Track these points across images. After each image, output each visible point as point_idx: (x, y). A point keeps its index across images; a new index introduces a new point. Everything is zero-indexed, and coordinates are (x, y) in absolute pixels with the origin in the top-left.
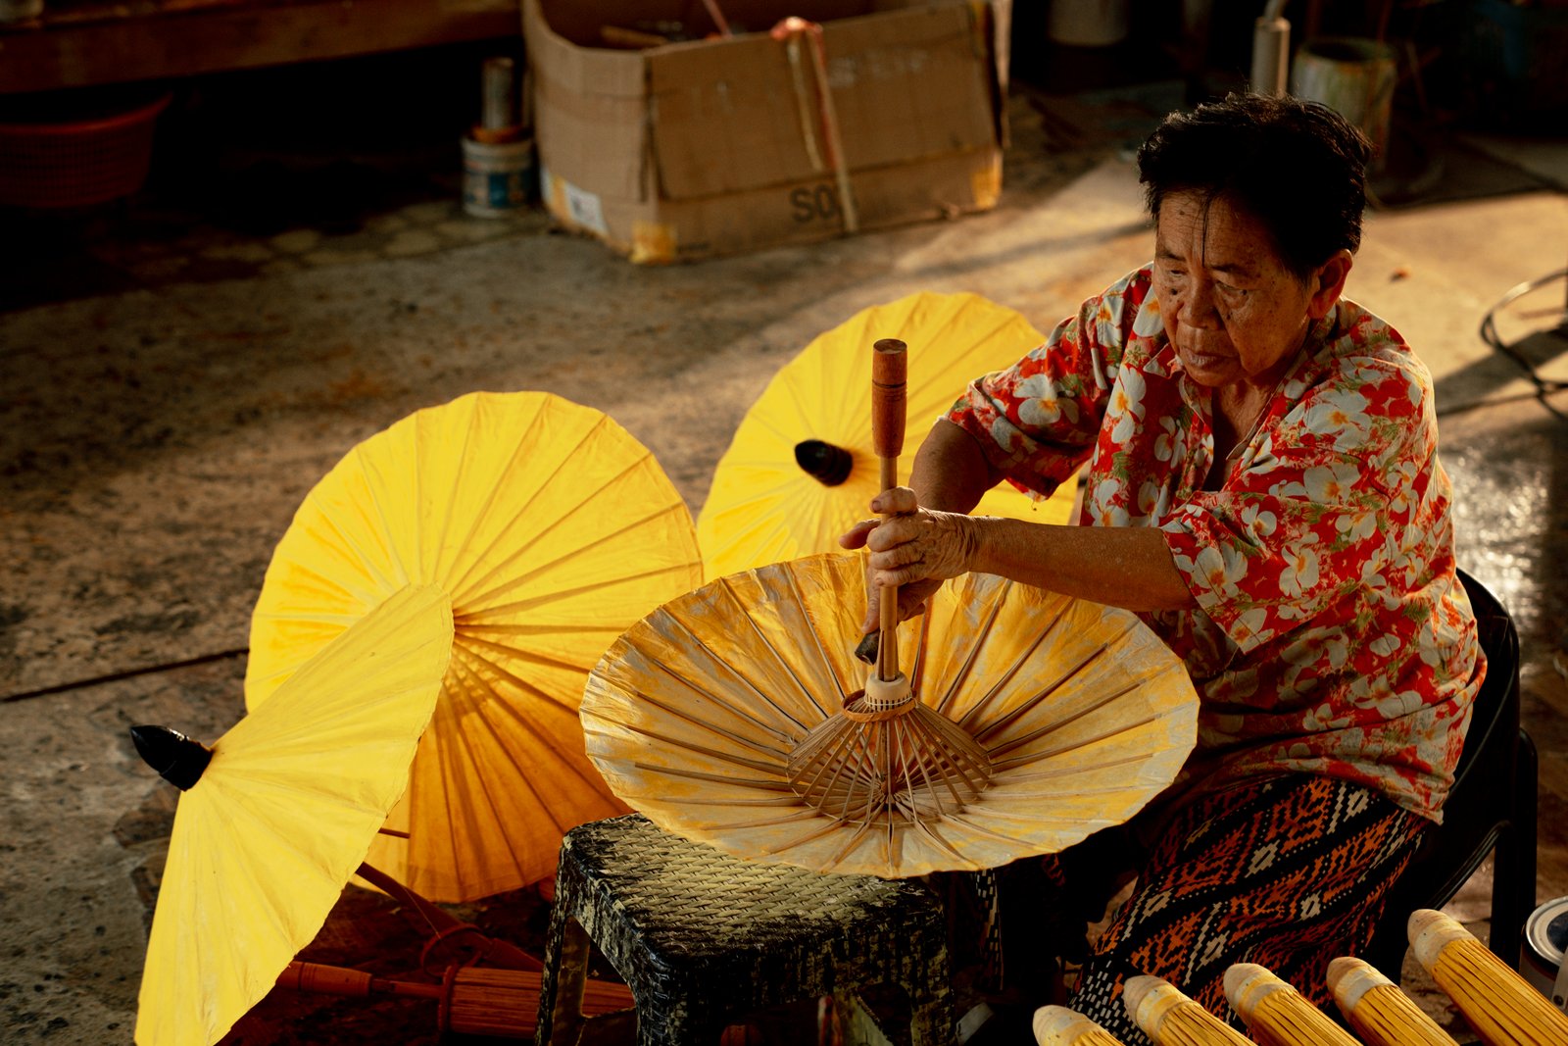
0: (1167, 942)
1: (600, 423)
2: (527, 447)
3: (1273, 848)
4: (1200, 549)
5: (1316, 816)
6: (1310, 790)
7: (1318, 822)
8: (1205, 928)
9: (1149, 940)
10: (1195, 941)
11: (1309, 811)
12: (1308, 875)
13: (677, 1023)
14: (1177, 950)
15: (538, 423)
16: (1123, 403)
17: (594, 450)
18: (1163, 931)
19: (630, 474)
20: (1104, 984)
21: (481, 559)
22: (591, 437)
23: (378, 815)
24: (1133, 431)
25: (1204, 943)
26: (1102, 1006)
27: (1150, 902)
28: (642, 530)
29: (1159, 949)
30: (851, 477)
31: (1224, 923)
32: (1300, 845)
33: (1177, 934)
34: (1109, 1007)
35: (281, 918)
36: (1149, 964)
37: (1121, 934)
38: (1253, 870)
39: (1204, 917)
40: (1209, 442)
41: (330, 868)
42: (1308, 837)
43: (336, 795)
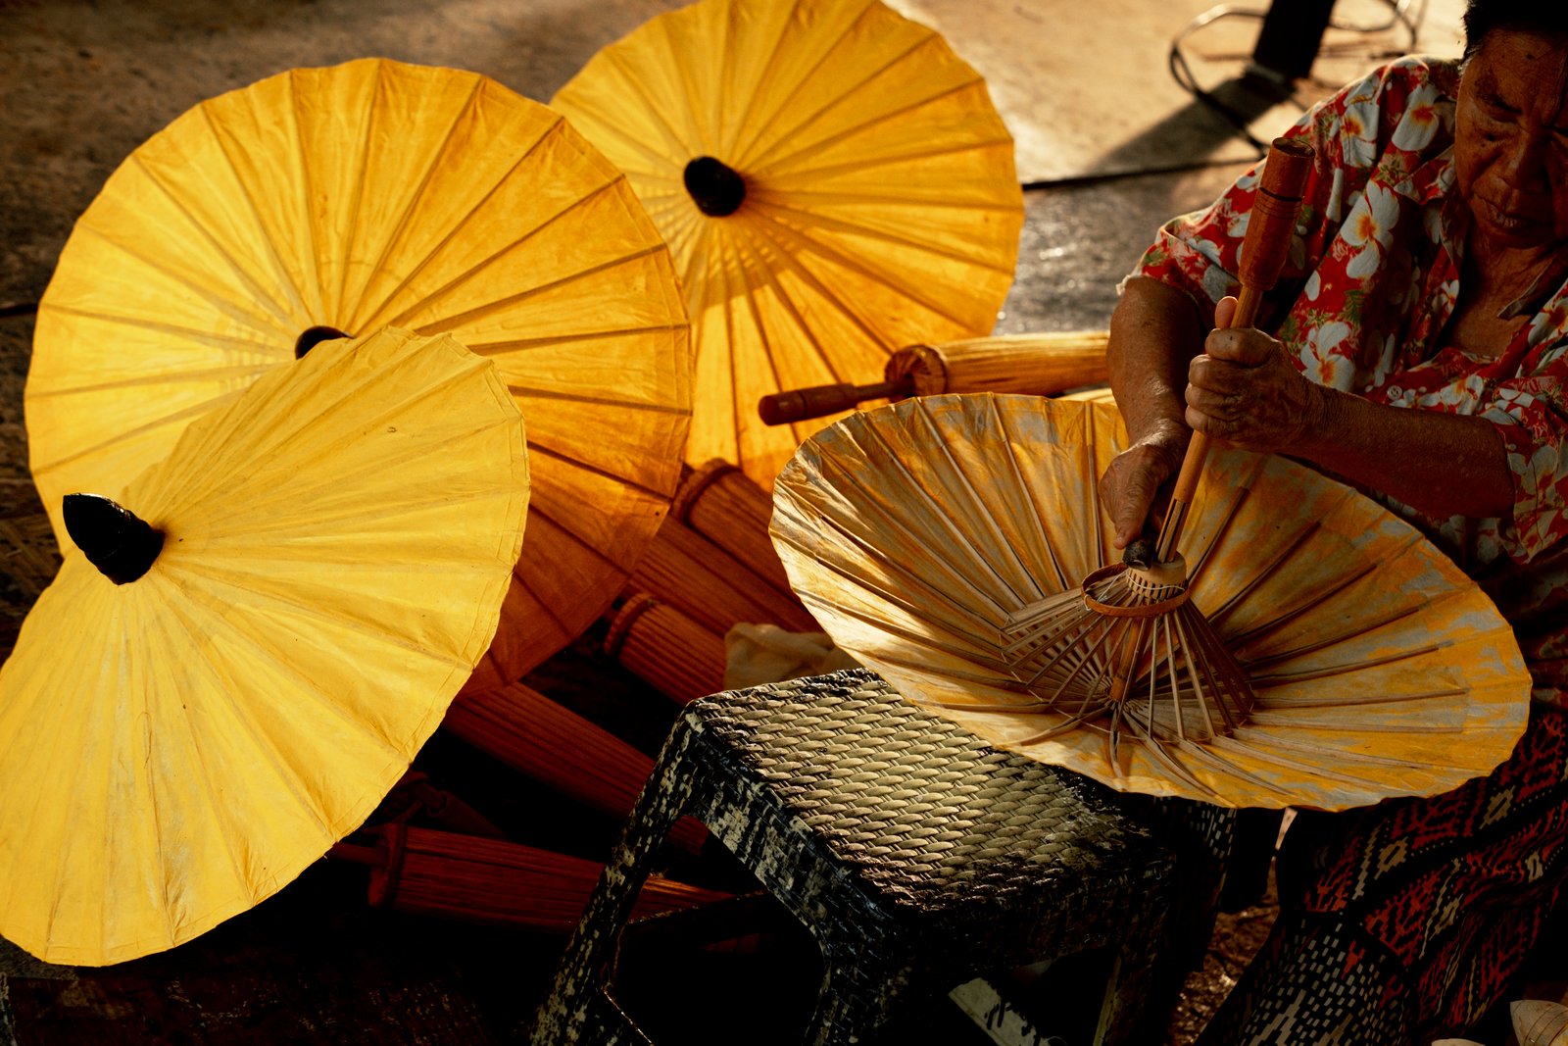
0: (1407, 906)
1: (556, 125)
2: (456, 144)
3: (1509, 794)
4: (1537, 447)
5: (1550, 759)
6: (1544, 726)
7: (1553, 767)
8: (1444, 889)
9: (1387, 902)
10: (1433, 905)
11: (1543, 751)
12: (1540, 830)
13: (894, 992)
14: (1417, 915)
15: (470, 113)
16: (1367, 228)
17: (549, 160)
18: (1403, 892)
19: (597, 198)
20: (1334, 953)
21: (406, 284)
22: (545, 142)
23: (459, 665)
24: (1377, 265)
25: (1441, 908)
26: (1331, 980)
27: (1385, 853)
28: (614, 273)
29: (1399, 914)
30: (741, 208)
31: (1460, 884)
32: (1535, 793)
33: (1417, 895)
34: (1341, 981)
35: (308, 789)
36: (1387, 931)
37: (1351, 890)
38: (1488, 821)
39: (1443, 876)
40: (1453, 289)
41: (387, 730)
42: (1544, 784)
43: (388, 629)
